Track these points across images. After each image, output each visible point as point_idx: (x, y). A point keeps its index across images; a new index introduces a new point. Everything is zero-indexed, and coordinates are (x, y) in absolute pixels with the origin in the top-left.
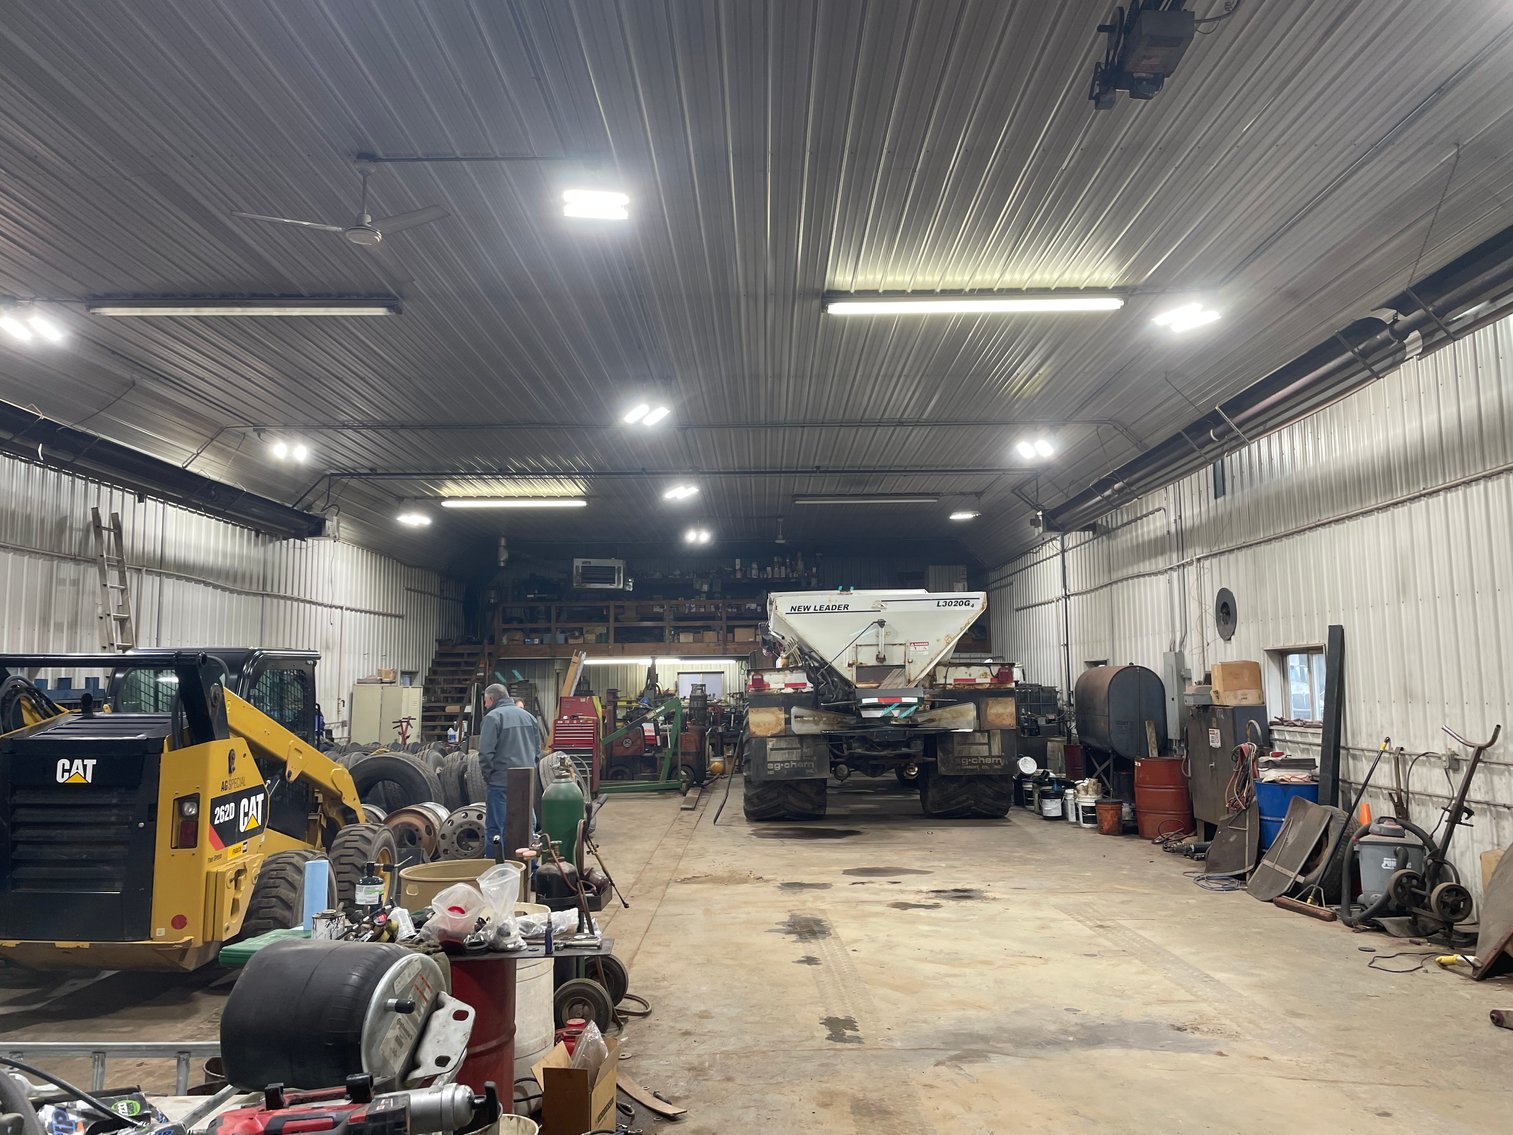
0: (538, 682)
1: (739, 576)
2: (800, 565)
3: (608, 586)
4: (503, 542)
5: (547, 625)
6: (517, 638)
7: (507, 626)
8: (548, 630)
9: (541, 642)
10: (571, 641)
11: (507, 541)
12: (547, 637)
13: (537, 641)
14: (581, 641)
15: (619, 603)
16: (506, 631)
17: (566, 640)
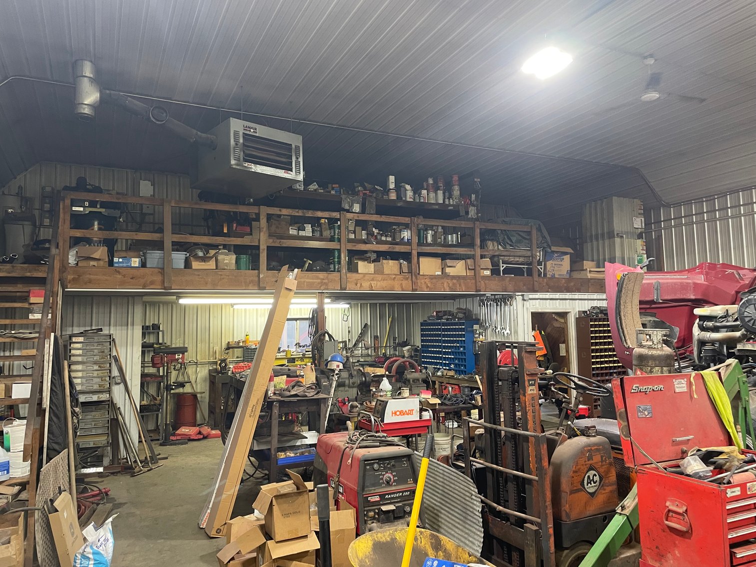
0: (116, 332)
1: (393, 196)
2: (456, 192)
3: (281, 173)
4: (88, 70)
5: (156, 236)
6: (96, 255)
7: (78, 233)
8: (158, 245)
9: (143, 265)
10: (196, 265)
11: (98, 71)
12: (154, 257)
13: (135, 262)
14: (212, 264)
15: (275, 211)
16: (76, 242)
17: (188, 264)
